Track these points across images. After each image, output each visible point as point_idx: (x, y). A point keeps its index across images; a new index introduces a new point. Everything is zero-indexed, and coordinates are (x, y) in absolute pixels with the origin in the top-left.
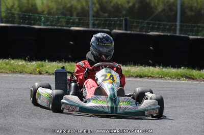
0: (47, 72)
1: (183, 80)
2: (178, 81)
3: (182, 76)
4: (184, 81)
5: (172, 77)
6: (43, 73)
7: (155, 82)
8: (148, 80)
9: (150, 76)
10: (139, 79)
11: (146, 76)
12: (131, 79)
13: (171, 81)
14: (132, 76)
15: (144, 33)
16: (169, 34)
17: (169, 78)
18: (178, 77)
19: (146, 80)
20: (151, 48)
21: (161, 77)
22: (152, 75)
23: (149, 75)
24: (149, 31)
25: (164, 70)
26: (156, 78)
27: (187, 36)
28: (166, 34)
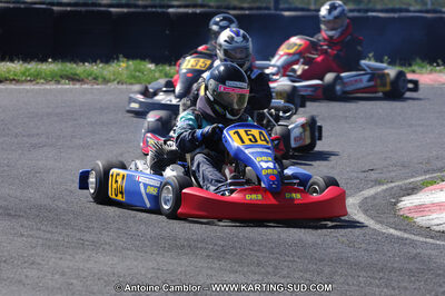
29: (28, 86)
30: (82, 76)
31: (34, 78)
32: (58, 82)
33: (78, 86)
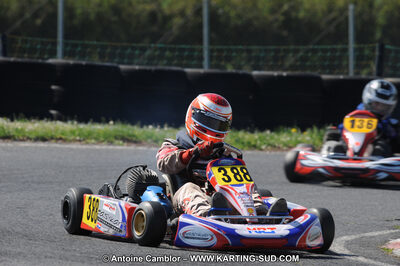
1: (119, 145)
2: (111, 147)
3: (116, 138)
5: (98, 140)
7: (72, 149)
8: (58, 145)
9: (61, 139)
10: (41, 144)
11: (52, 138)
12: (27, 144)
13: (97, 147)
14: (29, 139)
15: (40, 61)
16: (84, 63)
17: (93, 141)
18: (109, 139)
19: (53, 145)
20: (53, 87)
21: (80, 141)
22: (63, 137)
23: (58, 137)
24: (46, 56)
25: (82, 126)
26: (70, 141)
27: (115, 65)
28: (80, 62)
29: (74, 146)
30: (141, 138)
31: (84, 138)
32: (111, 143)
33: (132, 147)
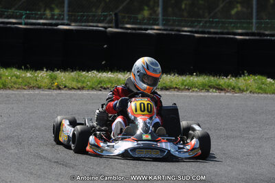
0: (65, 87)
1: (213, 92)
2: (207, 94)
3: (210, 87)
4: (214, 94)
5: (199, 89)
6: (61, 87)
9: (176, 88)
13: (202, 94)
17: (196, 89)
18: (206, 88)
21: (188, 89)
23: (174, 86)
26: (183, 90)
